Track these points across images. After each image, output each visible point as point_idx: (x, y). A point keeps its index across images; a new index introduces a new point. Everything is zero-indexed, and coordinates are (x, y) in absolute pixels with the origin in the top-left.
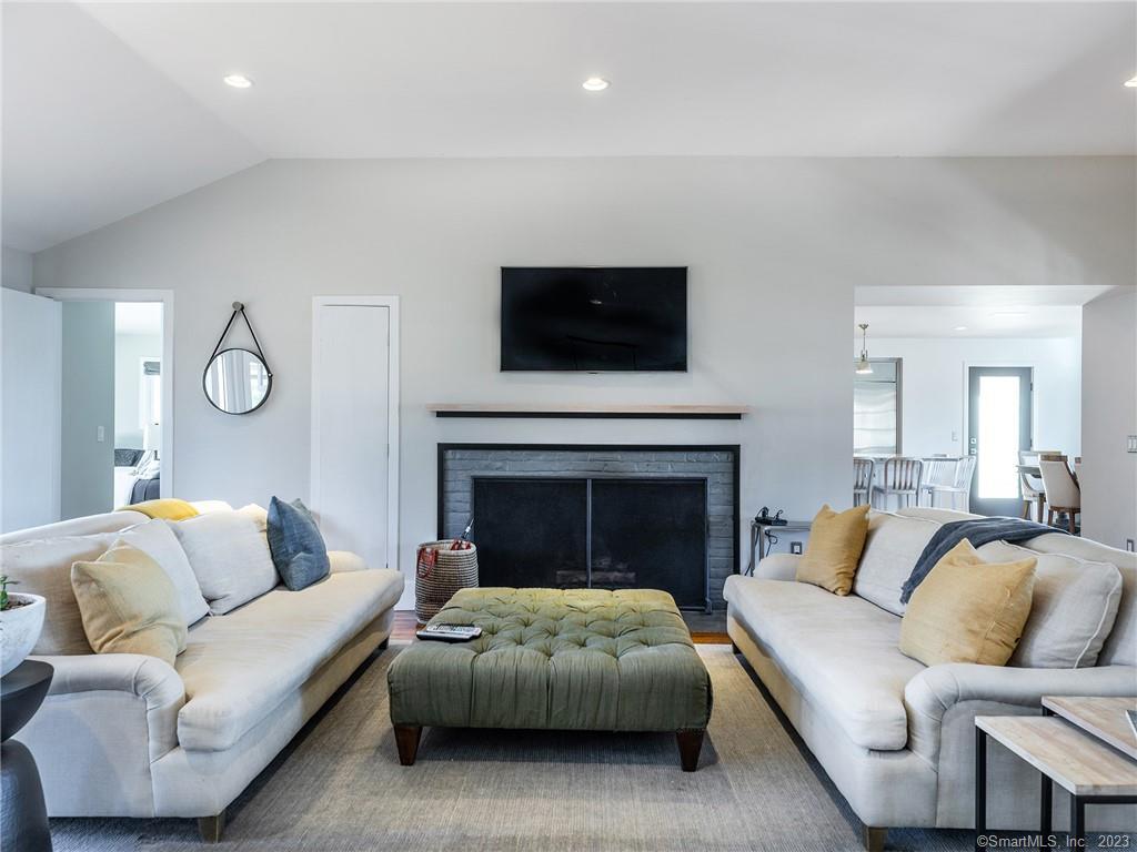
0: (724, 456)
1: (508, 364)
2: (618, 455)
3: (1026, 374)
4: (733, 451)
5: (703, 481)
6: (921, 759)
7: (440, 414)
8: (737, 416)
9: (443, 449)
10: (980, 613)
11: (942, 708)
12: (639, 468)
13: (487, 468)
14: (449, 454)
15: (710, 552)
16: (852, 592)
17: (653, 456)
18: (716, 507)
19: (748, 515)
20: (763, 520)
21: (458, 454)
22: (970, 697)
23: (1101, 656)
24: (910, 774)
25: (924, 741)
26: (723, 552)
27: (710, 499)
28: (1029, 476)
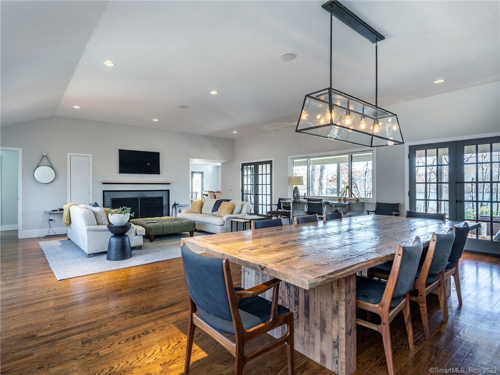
0: (166, 192)
1: (121, 171)
2: (145, 192)
3: (202, 173)
4: (168, 191)
5: (163, 197)
6: (225, 226)
7: (103, 183)
8: (169, 184)
9: (104, 191)
10: (229, 209)
11: (227, 219)
12: (149, 195)
13: (115, 196)
14: (105, 193)
15: (164, 212)
16: (201, 213)
17: (152, 192)
18: (165, 202)
19: (171, 204)
20: (175, 205)
21: (108, 193)
22: (229, 218)
23: (240, 213)
24: (224, 228)
25: (225, 224)
26: (166, 210)
27: (164, 201)
28: (205, 196)
